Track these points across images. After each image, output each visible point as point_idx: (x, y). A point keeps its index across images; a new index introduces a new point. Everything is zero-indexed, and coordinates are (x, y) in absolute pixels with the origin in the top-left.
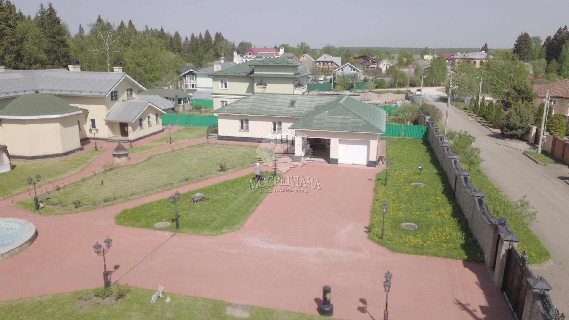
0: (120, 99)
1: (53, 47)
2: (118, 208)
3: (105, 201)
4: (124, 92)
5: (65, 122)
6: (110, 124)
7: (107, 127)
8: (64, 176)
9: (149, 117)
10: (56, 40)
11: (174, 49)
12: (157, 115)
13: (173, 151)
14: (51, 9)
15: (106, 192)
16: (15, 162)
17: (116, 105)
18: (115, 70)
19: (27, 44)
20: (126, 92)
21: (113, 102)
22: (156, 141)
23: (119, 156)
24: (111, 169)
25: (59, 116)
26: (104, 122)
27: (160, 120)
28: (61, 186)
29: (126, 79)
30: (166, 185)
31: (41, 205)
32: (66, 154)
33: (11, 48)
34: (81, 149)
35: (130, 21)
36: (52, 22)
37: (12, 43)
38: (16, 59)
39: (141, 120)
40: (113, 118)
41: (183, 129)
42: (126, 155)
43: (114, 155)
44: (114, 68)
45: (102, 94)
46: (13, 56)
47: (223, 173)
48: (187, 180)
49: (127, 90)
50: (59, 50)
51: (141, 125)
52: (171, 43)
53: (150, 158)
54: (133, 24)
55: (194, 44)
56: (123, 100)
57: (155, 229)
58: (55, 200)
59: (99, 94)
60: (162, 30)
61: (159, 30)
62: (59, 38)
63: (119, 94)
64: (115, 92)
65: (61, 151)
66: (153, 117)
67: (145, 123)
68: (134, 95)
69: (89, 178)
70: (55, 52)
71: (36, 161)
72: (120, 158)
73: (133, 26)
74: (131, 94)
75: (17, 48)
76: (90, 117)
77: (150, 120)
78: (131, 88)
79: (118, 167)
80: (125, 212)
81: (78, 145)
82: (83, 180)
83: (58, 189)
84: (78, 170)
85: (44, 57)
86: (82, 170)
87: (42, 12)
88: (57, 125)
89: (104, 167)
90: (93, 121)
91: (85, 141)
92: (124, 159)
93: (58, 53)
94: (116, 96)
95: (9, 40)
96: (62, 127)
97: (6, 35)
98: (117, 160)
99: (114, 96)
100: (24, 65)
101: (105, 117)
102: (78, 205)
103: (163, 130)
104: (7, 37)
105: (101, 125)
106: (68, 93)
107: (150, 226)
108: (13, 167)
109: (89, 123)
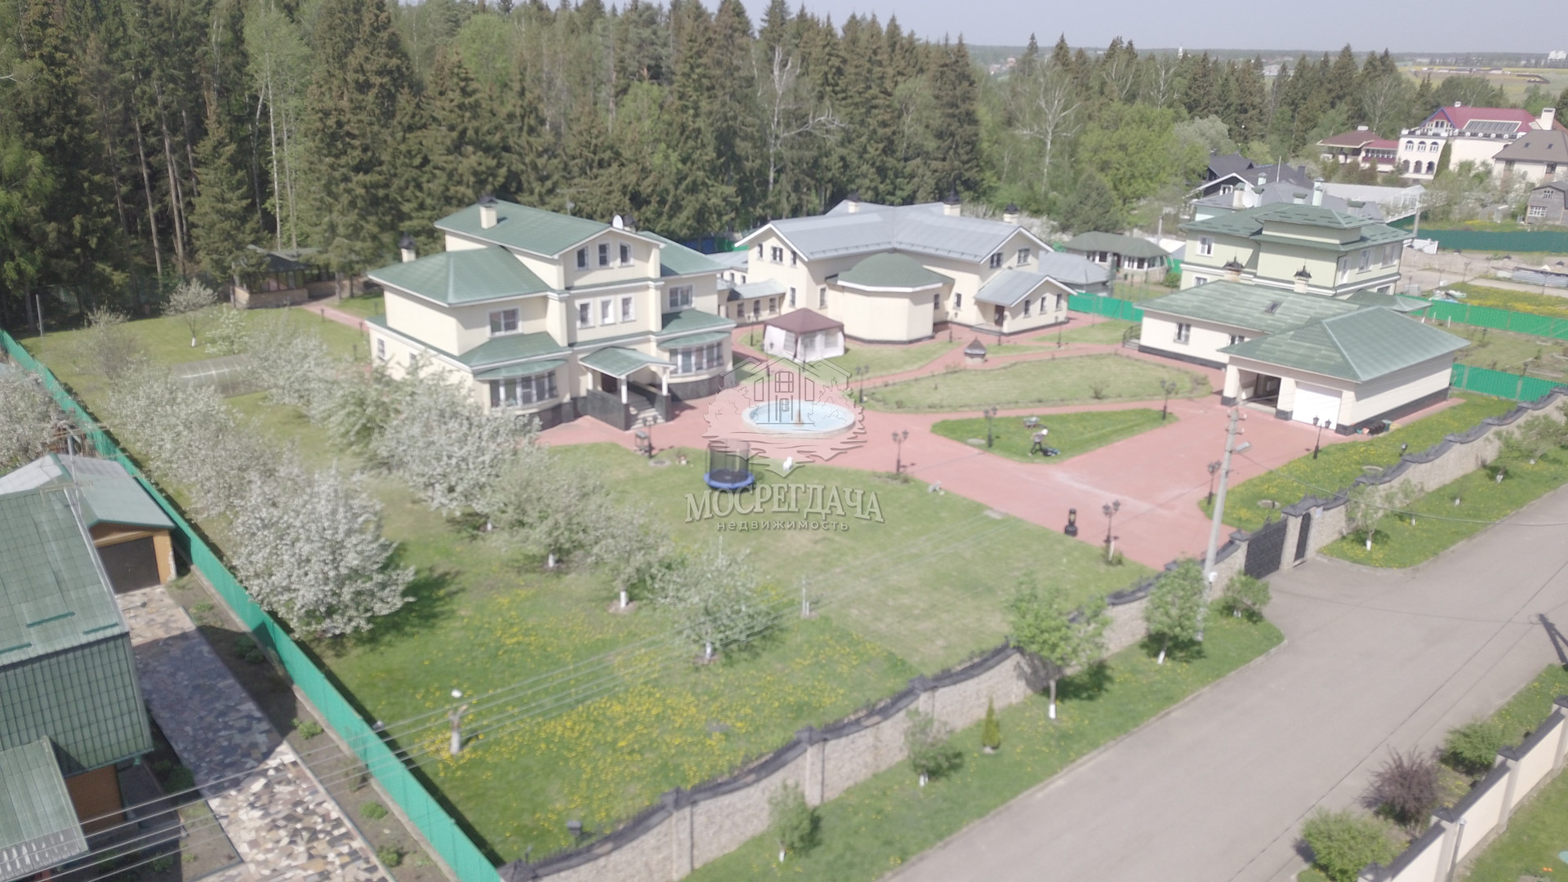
0: (1005, 266)
1: (949, 125)
2: (938, 417)
3: (930, 407)
4: (1013, 255)
5: (916, 299)
6: (981, 304)
7: (976, 307)
8: (898, 371)
9: (1043, 299)
10: (957, 112)
12: (1059, 296)
13: (1054, 359)
15: (935, 398)
16: (851, 345)
17: (997, 275)
18: (1005, 219)
19: (907, 119)
20: (1016, 256)
22: (1043, 339)
23: (972, 356)
24: (955, 372)
25: (909, 290)
26: (973, 301)
27: (1064, 304)
28: (891, 382)
29: (1017, 237)
30: (1009, 403)
31: (865, 399)
32: (911, 342)
33: (881, 131)
34: (932, 337)
36: (957, 77)
37: (884, 124)
38: (884, 151)
39: (1027, 303)
40: (986, 296)
42: (983, 356)
43: (966, 354)
44: (1006, 215)
45: (978, 259)
46: (881, 146)
47: (1096, 401)
48: (1040, 401)
49: (1020, 251)
50: (960, 130)
51: (1026, 310)
53: (1015, 364)
56: (1010, 268)
57: (967, 444)
58: (879, 396)
59: (972, 257)
62: (963, 108)
63: (1003, 258)
64: (999, 255)
65: (904, 338)
66: (1051, 299)
67: (1035, 308)
68: (1030, 259)
69: (923, 378)
70: (952, 135)
71: (873, 347)
72: (971, 358)
74: (1026, 256)
75: (888, 131)
76: (956, 290)
77: (1046, 303)
78: (1025, 248)
79: (965, 370)
80: (944, 422)
81: (928, 330)
82: (916, 380)
83: (886, 385)
84: (915, 366)
85: (931, 144)
86: (921, 367)
88: (906, 302)
89: (947, 367)
90: (959, 296)
91: (940, 325)
92: (978, 360)
93: (958, 138)
94: (999, 261)
95: (880, 118)
96: (911, 305)
98: (969, 361)
99: (996, 260)
100: (895, 162)
101: (975, 292)
102: (900, 405)
103: (1068, 320)
105: (968, 303)
107: (961, 440)
108: (846, 350)
109: (953, 299)
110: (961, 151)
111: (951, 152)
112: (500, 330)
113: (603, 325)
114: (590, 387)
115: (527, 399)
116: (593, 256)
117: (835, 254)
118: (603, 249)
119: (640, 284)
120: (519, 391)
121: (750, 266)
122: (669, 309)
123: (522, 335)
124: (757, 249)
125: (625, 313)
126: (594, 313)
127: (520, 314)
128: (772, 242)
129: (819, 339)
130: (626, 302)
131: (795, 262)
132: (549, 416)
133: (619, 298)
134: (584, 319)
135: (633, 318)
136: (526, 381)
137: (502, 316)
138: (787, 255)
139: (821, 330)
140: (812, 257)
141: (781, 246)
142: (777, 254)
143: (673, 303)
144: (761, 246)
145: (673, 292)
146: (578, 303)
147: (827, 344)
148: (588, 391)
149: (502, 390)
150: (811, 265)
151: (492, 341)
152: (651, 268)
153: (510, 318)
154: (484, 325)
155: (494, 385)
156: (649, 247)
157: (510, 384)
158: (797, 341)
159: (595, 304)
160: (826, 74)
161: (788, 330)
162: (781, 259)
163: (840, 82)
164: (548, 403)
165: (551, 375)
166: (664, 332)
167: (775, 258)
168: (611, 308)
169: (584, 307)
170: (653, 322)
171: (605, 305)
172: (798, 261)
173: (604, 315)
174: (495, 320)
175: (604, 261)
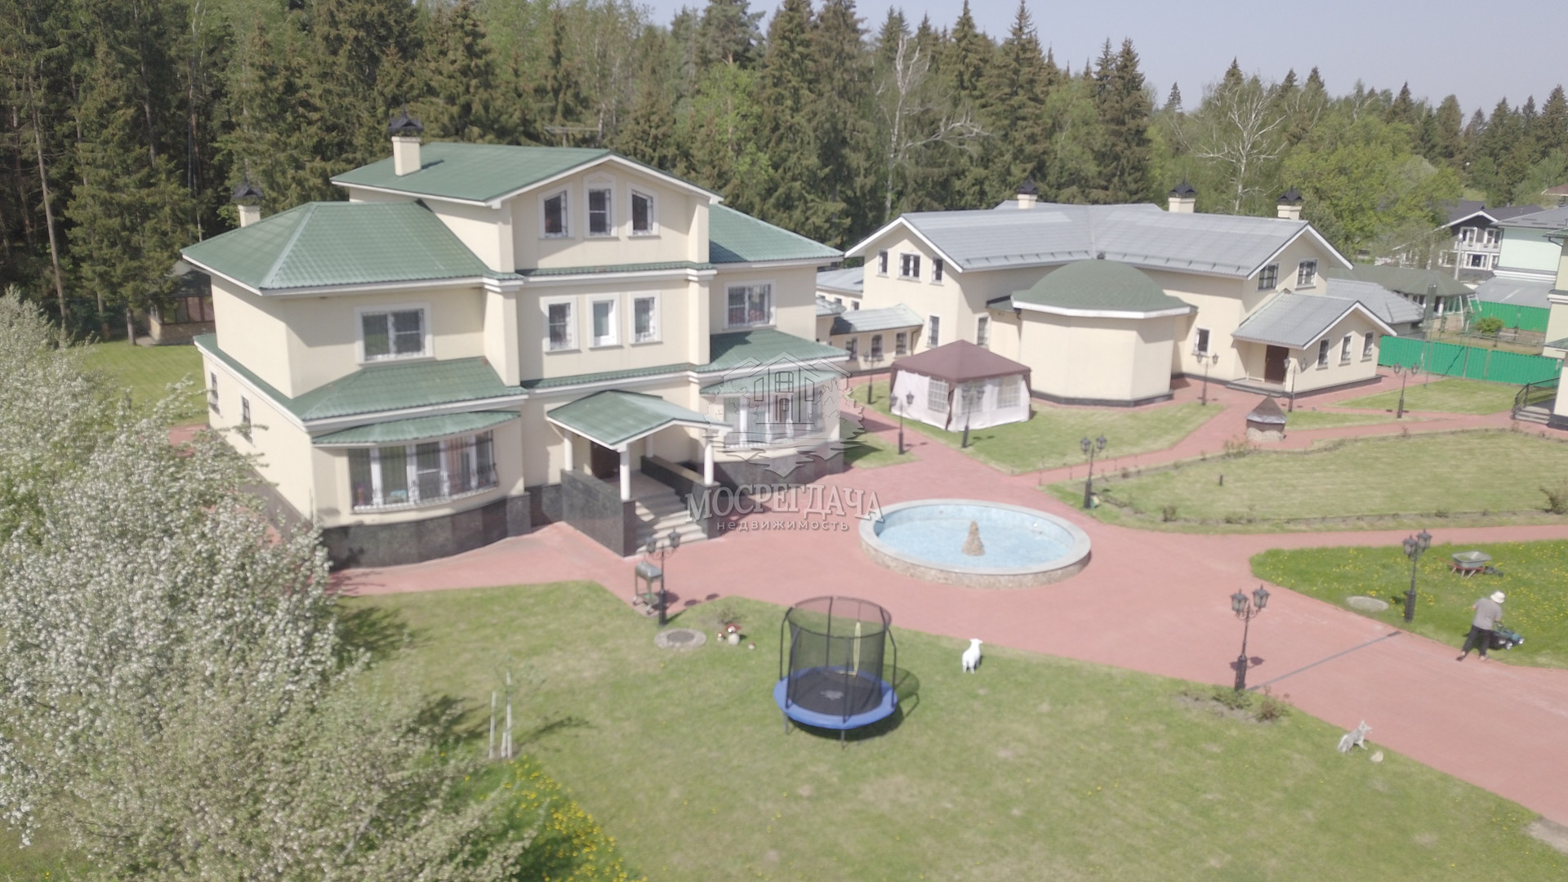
0: (1279, 287)
1: (1114, 145)
2: (1260, 543)
3: (1228, 521)
4: (1293, 270)
5: (1148, 331)
6: (1243, 345)
7: (1234, 351)
8: (1136, 450)
9: (1347, 340)
10: (1124, 129)
11: (1433, 146)
12: (1369, 337)
13: (1405, 436)
14: (1128, 56)
15: (1231, 501)
16: (1038, 406)
17: (1269, 301)
18: (1280, 214)
19: (1062, 138)
20: (1297, 272)
21: (1262, 293)
22: (1357, 404)
23: (1262, 427)
24: (1240, 455)
25: (1139, 315)
26: (1231, 340)
27: (1374, 350)
28: (1132, 469)
29: (1305, 239)
30: (1381, 517)
31: (1096, 500)
32: (1137, 403)
33: (1029, 149)
34: (1169, 397)
35: (1315, 71)
36: (1124, 85)
37: (1032, 139)
38: (1033, 174)
39: (1324, 345)
40: (1253, 332)
41: (1436, 383)
42: (1280, 427)
43: (1250, 423)
44: (1279, 207)
45: (1241, 273)
46: (1030, 166)
47: (1553, 517)
48: (1440, 515)
49: (1302, 265)
50: (1127, 152)
51: (1322, 357)
52: (1427, 131)
53: (1341, 443)
54: (1321, 79)
55: (1500, 131)
56: (1286, 291)
57: (1349, 608)
58: (1122, 497)
59: (1231, 271)
60: (1405, 92)
61: (1396, 94)
62: (1132, 124)
63: (1280, 272)
64: (1272, 268)
65: (1127, 395)
66: (1357, 340)
67: (1334, 353)
68: (1316, 279)
69: (1190, 464)
70: (1117, 158)
71: (1074, 409)
72: (1262, 430)
73: (1322, 85)
74: (1309, 275)
75: (1040, 147)
76: (1199, 323)
77: (1349, 348)
78: (1312, 260)
79: (1257, 451)
80: (1274, 554)
81: (1162, 385)
82: (1176, 466)
83: (1125, 476)
84: (1163, 443)
85: (1091, 168)
86: (1174, 445)
87: (1105, 63)
88: (1131, 336)
89: (1226, 445)
90: (1204, 336)
91: (1178, 379)
92: (1273, 435)
93: (1124, 161)
94: (1271, 278)
95: (1028, 131)
96: (1141, 341)
97: (1024, 119)
98: (1256, 436)
99: (1268, 277)
100: (1047, 188)
101: (1234, 327)
102: (1169, 515)
103: (1377, 379)
104: (1024, 123)
105: (1220, 343)
106: (1160, 263)
107: (1336, 599)
108: (1032, 414)
109: (1193, 338)
110: (1129, 179)
111: (1116, 180)
112: (386, 351)
113: (596, 349)
114: (568, 467)
115: (429, 489)
116: (577, 213)
117: (1003, 263)
118: (598, 200)
119: (670, 274)
120: (412, 472)
121: (866, 287)
122: (725, 327)
123: (432, 363)
124: (878, 260)
125: (641, 328)
126: (579, 323)
127: (428, 321)
128: (906, 247)
129: (990, 391)
130: (643, 307)
131: (939, 277)
132: (478, 522)
133: (630, 298)
134: (557, 335)
135: (656, 338)
136: (427, 452)
137: (391, 321)
138: (927, 266)
139: (992, 377)
140: (967, 266)
141: (917, 252)
142: (910, 266)
143: (735, 316)
144: (884, 256)
145: (736, 296)
146: (545, 303)
147: (1002, 403)
148: (563, 473)
149: (376, 470)
150: (965, 279)
151: (366, 371)
152: (692, 245)
153: (409, 329)
154: (350, 340)
155: (359, 459)
156: (689, 201)
157: (393, 457)
158: (951, 394)
159: (580, 309)
160: (961, 74)
161: (935, 377)
162: (916, 274)
163: (979, 84)
164: (476, 496)
165: (483, 442)
166: (715, 366)
167: (906, 272)
168: (612, 318)
169: (558, 312)
170: (696, 349)
171: (601, 310)
172: (944, 274)
173: (599, 329)
174: (373, 328)
175: (599, 225)
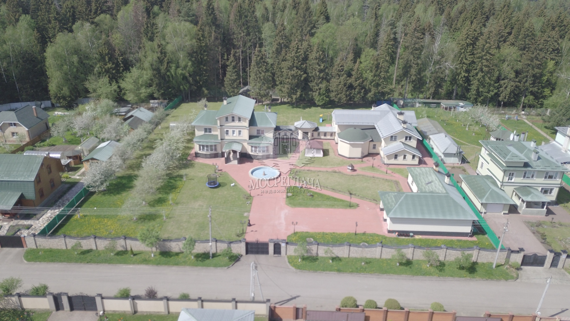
4: (403, 137)
21: (391, 141)
45: (382, 137)
49: (406, 137)
51: (396, 158)
56: (401, 142)
66: (409, 156)
67: (401, 158)
74: (410, 139)
77: (406, 157)
78: (410, 136)
108: (324, 156)
112: (207, 133)
115: (207, 150)
116: (230, 119)
119: (244, 127)
120: (205, 148)
122: (252, 135)
125: (239, 134)
126: (230, 133)
127: (212, 130)
133: (238, 130)
134: (227, 134)
135: (241, 136)
136: (207, 146)
143: (258, 133)
145: (258, 130)
151: (204, 135)
153: (209, 130)
154: (202, 131)
155: (200, 146)
164: (213, 152)
165: (215, 146)
166: (250, 141)
168: (235, 132)
169: (227, 131)
170: (246, 138)
174: (206, 130)
175: (233, 120)
